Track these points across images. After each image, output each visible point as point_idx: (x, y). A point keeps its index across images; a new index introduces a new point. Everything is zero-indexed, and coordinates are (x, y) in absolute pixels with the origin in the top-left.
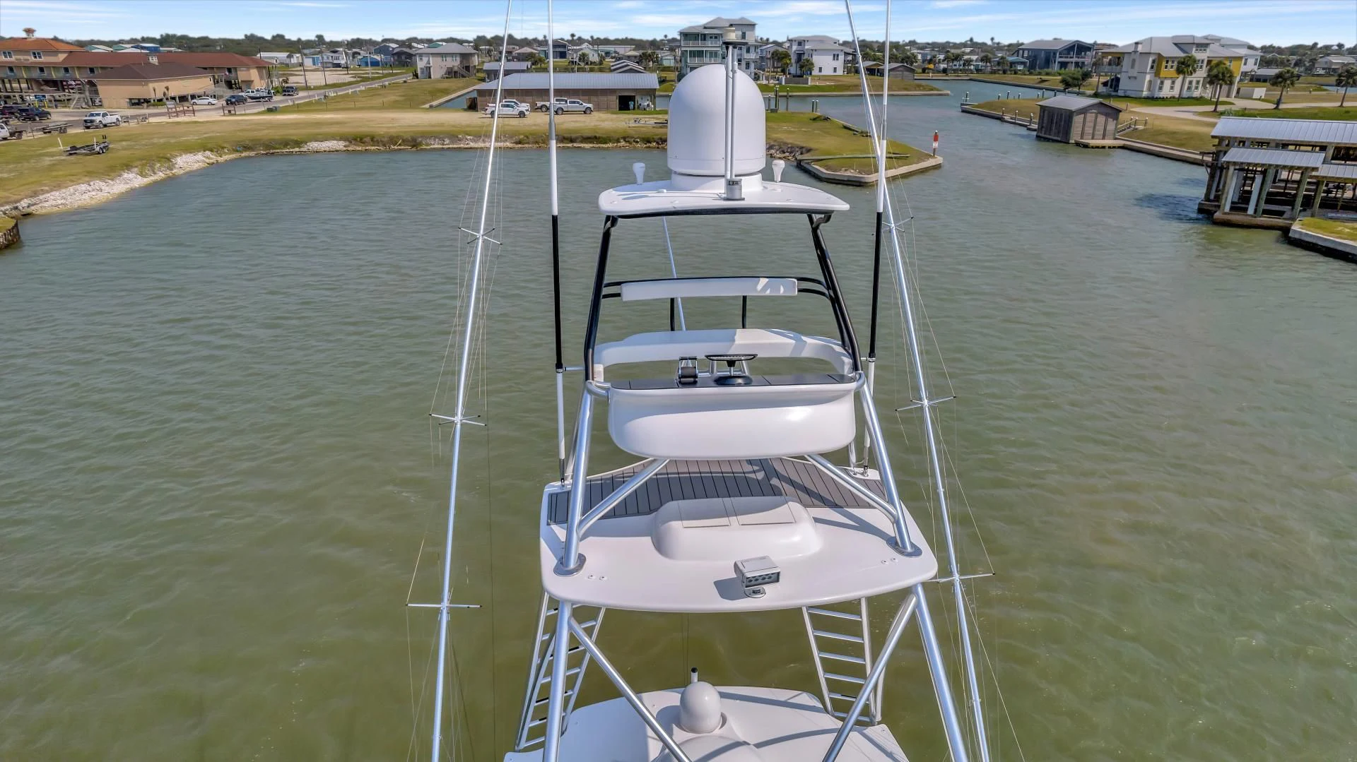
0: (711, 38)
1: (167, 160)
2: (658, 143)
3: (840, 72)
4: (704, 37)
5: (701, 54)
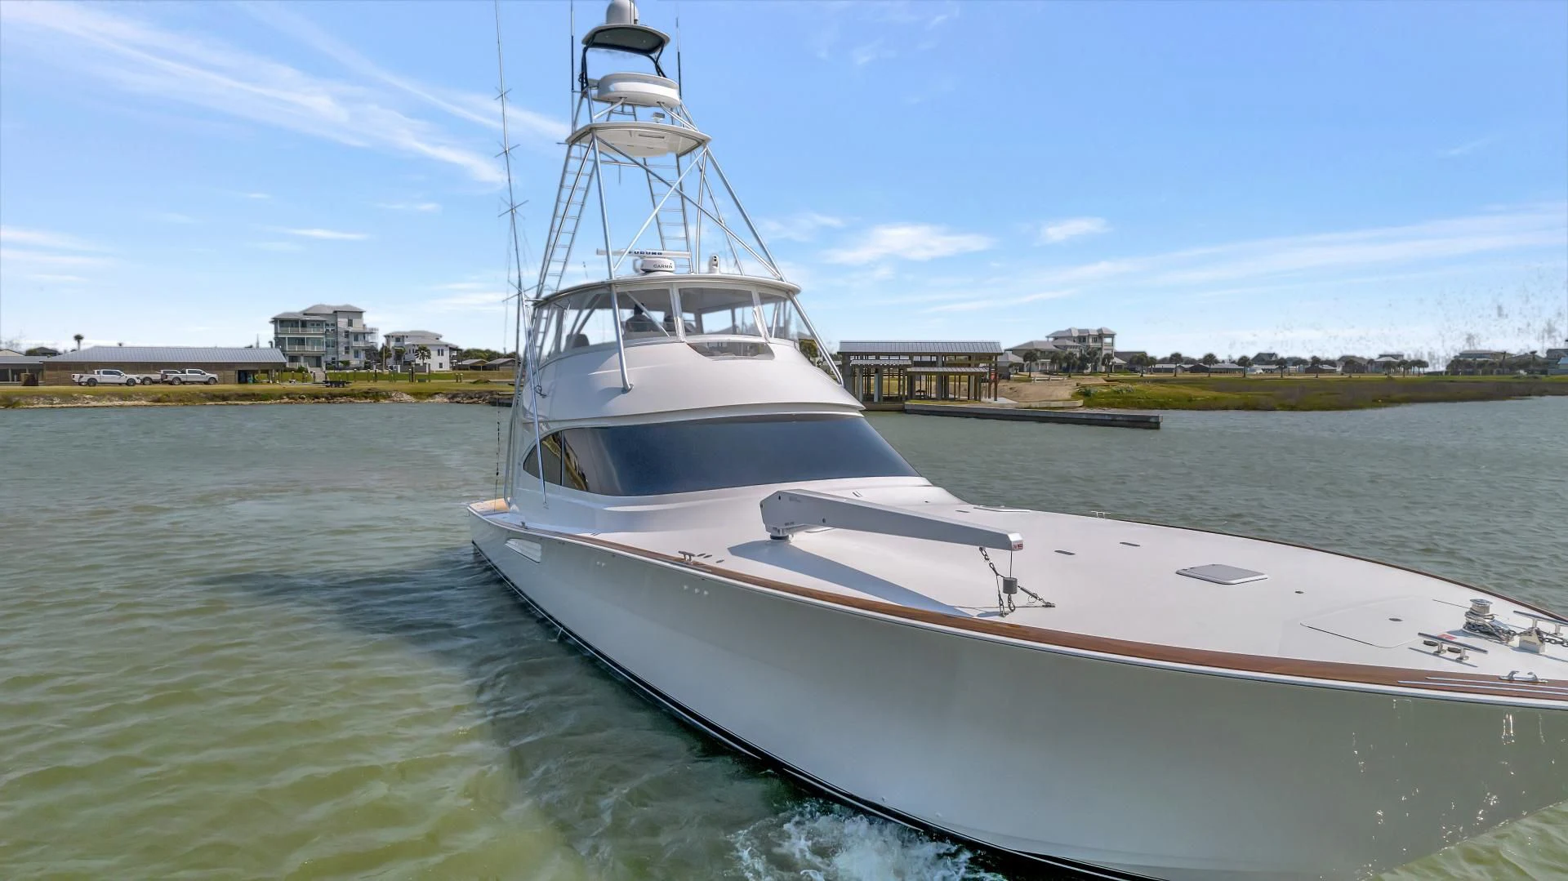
0: (313, 325)
3: (446, 368)
4: (304, 324)
5: (301, 342)
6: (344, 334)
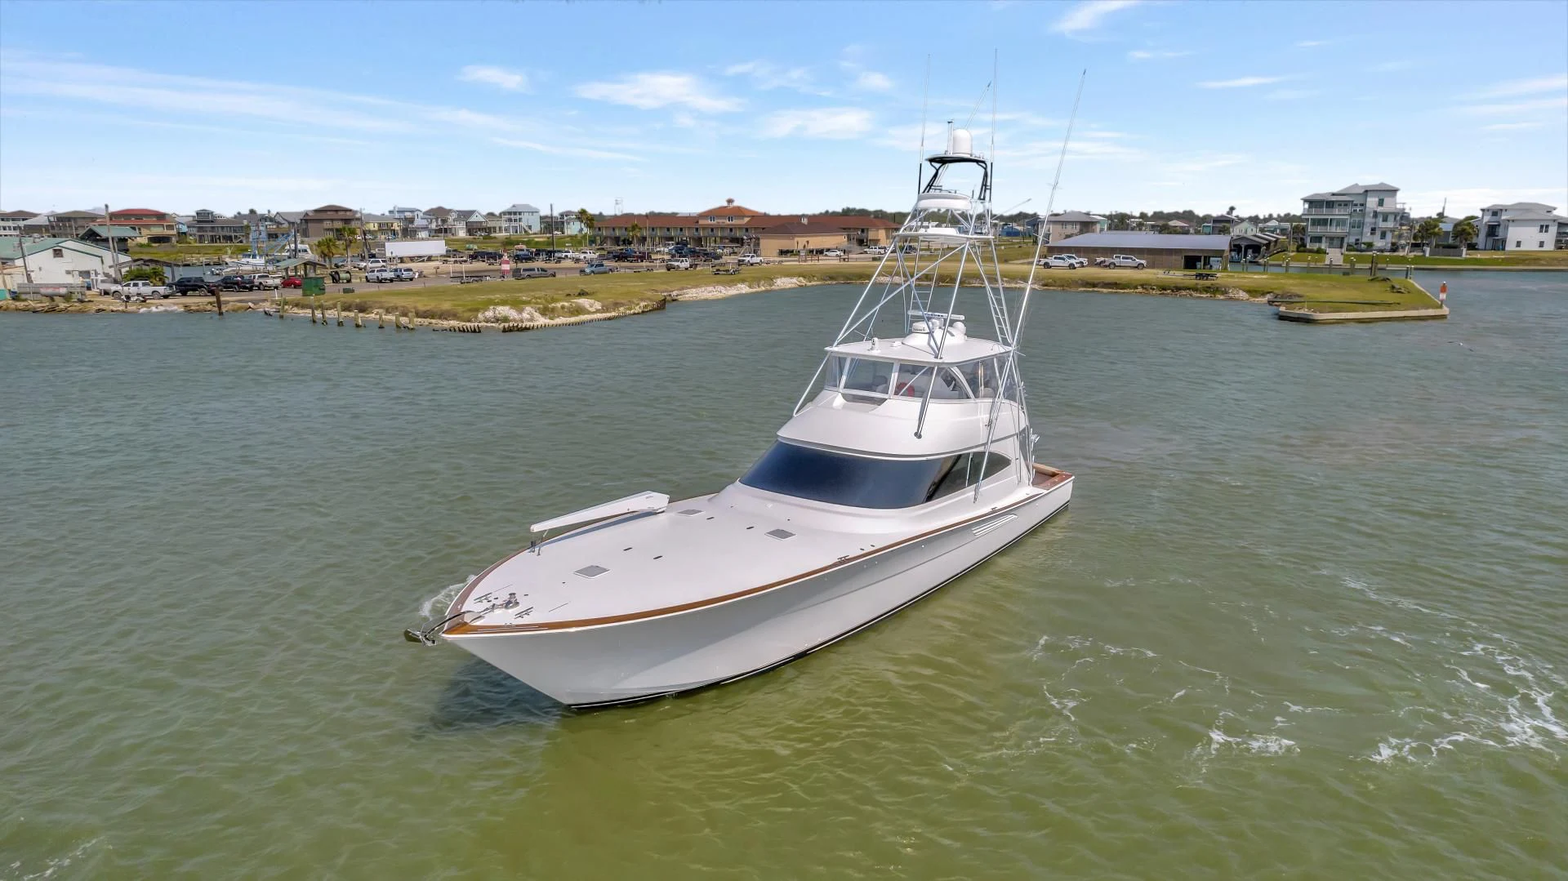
0: (1340, 205)
1: (770, 279)
2: (1173, 291)
3: (1550, 246)
4: (1330, 204)
5: (1326, 223)
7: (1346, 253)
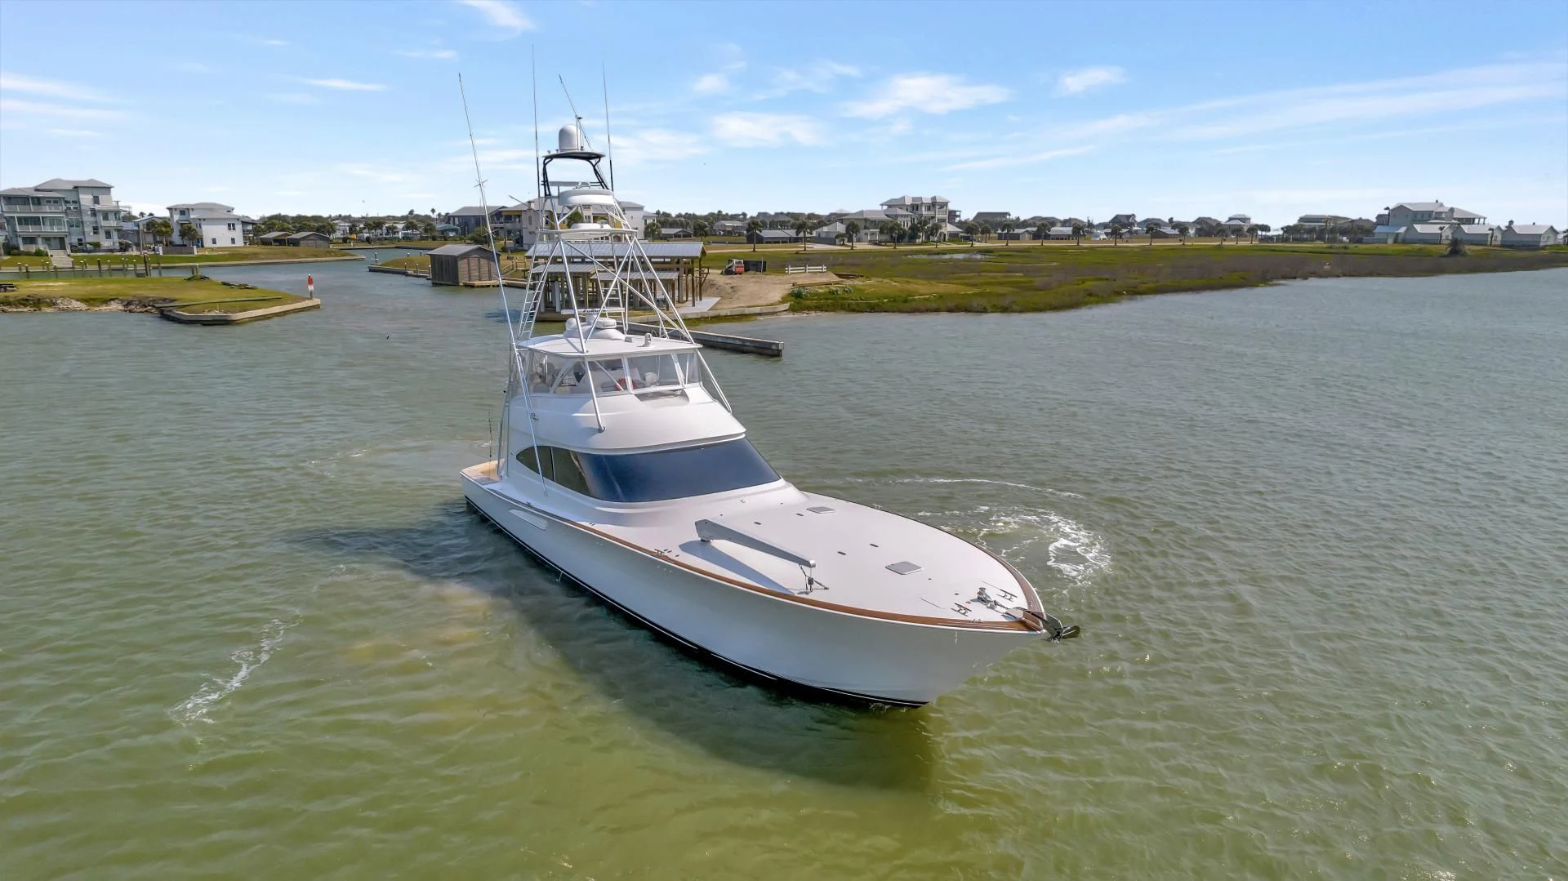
0: (50, 202)
5: (36, 221)
6: (89, 213)
7: (72, 254)
